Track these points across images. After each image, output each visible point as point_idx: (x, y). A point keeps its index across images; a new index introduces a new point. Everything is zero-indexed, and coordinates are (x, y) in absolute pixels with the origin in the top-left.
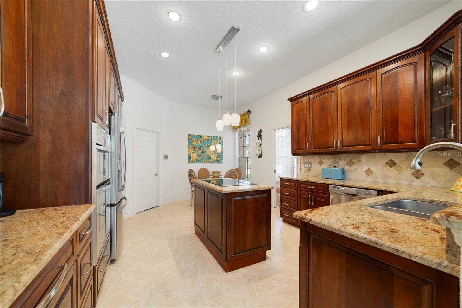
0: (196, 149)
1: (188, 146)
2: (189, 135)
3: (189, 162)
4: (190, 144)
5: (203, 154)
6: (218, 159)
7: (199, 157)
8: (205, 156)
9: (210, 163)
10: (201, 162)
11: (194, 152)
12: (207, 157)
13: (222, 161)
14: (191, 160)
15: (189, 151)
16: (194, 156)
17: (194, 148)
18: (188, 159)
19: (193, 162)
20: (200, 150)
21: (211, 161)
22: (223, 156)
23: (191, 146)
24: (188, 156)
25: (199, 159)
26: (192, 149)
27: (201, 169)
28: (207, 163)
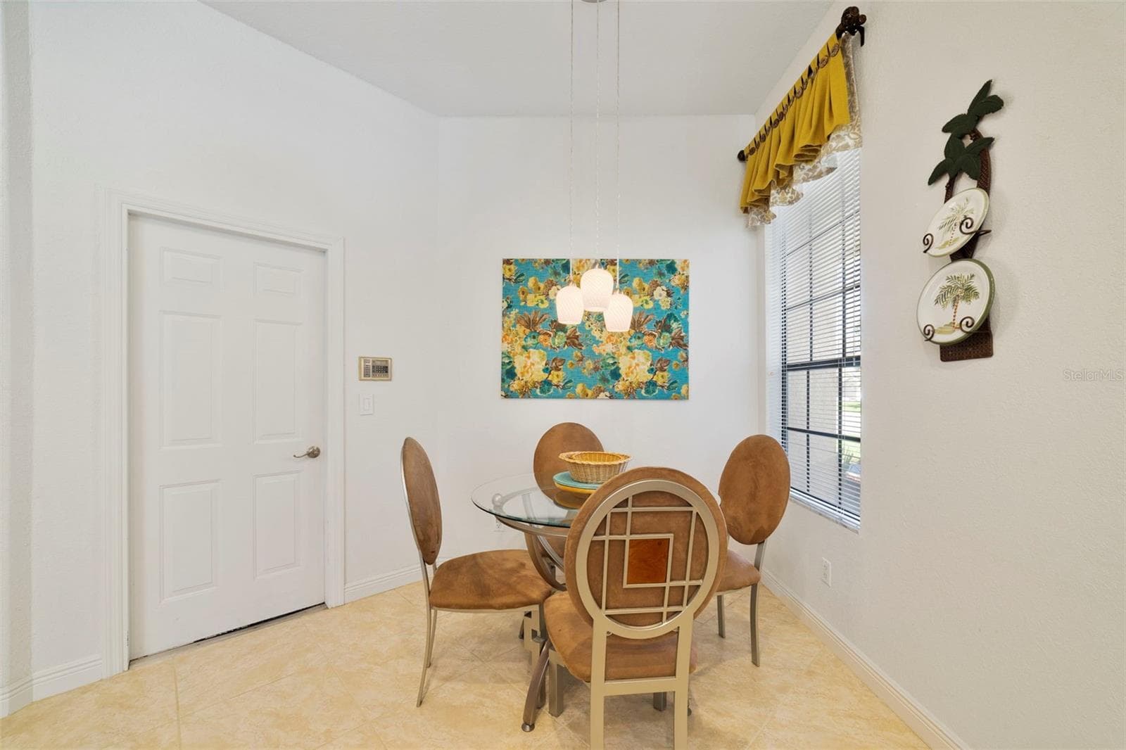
0: (540, 328)
1: (504, 315)
2: (507, 262)
3: (507, 396)
4: (509, 307)
5: (576, 352)
6: (661, 378)
7: (557, 369)
8: (589, 364)
9: (611, 397)
10: (565, 390)
11: (530, 342)
12: (596, 369)
13: (683, 391)
14: (515, 385)
15: (504, 338)
16: (532, 365)
17: (528, 327)
18: (503, 380)
19: (526, 393)
20: (561, 333)
21: (620, 386)
22: (687, 360)
23: (514, 313)
24: (503, 364)
25: (555, 378)
26: (521, 329)
27: (552, 431)
28: (595, 396)
